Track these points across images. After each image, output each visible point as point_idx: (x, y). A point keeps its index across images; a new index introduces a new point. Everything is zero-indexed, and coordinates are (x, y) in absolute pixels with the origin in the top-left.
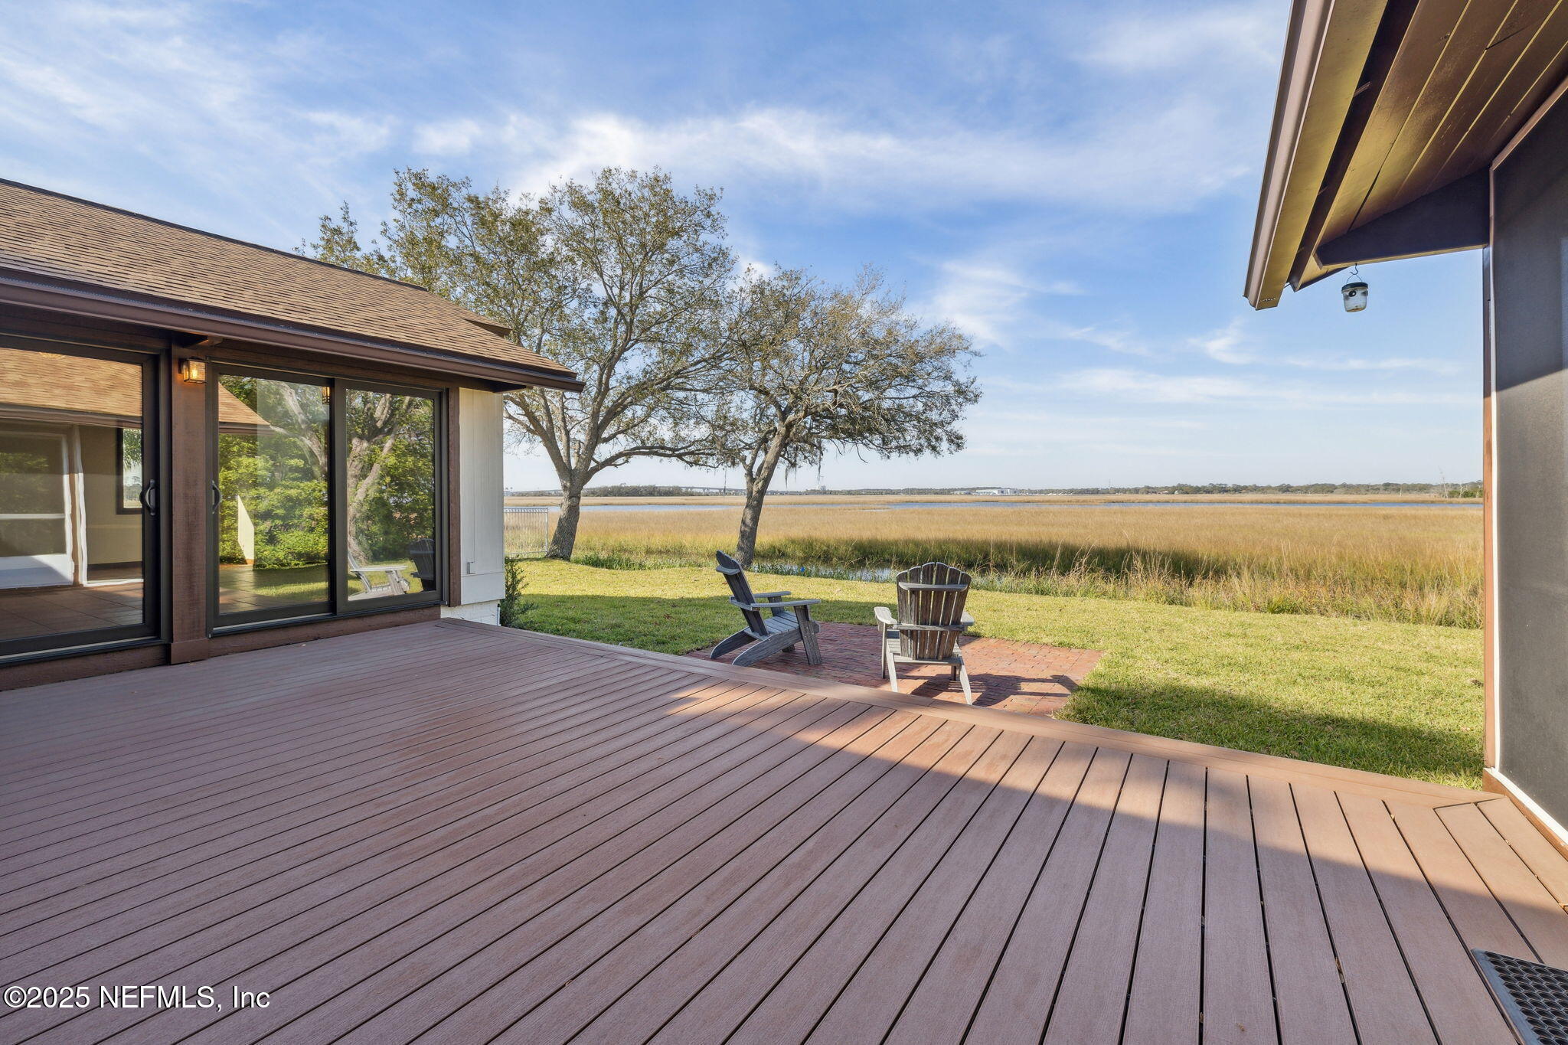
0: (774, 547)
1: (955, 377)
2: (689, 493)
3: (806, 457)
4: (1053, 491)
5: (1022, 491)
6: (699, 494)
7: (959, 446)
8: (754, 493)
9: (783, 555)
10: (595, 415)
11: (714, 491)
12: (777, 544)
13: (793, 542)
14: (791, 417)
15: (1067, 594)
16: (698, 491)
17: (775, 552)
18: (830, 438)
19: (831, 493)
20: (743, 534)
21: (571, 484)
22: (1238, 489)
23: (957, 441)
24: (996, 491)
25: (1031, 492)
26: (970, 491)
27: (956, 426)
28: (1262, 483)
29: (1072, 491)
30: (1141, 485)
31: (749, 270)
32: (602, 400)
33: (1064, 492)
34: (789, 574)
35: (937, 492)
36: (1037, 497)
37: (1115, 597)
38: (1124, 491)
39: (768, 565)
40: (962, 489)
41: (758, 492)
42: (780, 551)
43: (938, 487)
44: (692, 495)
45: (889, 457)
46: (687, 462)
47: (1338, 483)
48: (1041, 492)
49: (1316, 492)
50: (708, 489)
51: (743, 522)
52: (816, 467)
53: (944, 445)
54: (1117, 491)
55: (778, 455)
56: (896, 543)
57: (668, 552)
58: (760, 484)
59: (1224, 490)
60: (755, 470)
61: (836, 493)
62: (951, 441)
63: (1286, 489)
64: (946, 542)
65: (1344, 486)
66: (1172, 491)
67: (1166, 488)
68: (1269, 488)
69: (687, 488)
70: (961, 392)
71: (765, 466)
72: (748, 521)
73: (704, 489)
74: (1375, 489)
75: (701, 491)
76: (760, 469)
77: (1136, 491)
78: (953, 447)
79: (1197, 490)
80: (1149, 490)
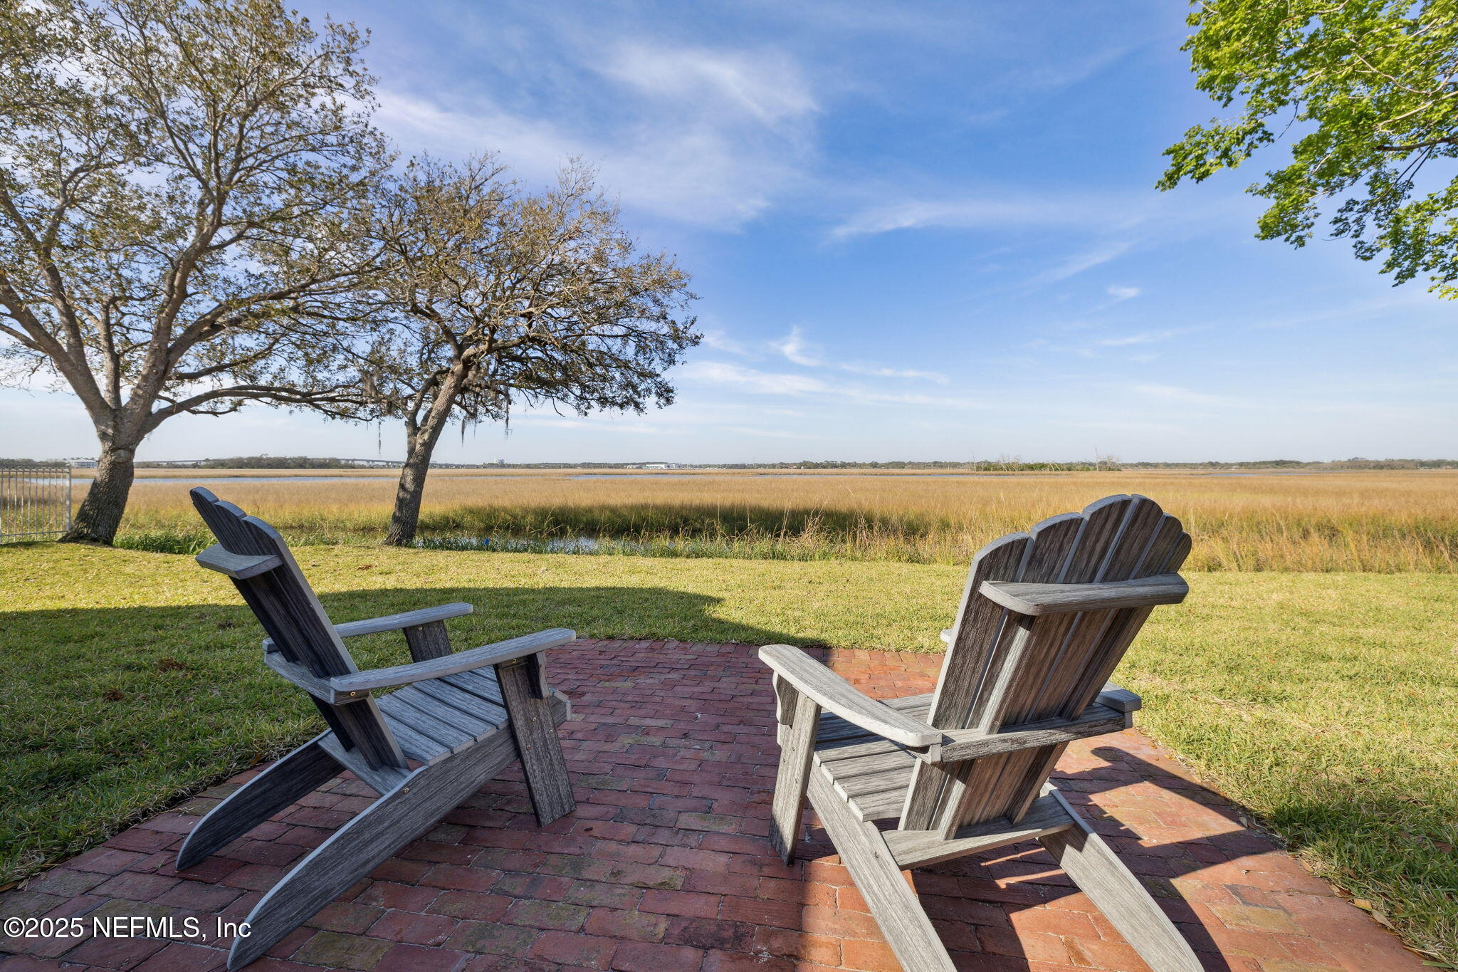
0: (447, 518)
1: (670, 318)
2: (350, 465)
3: (488, 411)
4: (710, 466)
5: (685, 466)
6: (363, 467)
7: (669, 401)
8: (418, 447)
9: (458, 526)
10: (162, 331)
11: (381, 464)
12: (451, 514)
13: (471, 512)
14: (470, 351)
15: (803, 558)
16: (361, 463)
17: (448, 522)
18: (519, 387)
19: (509, 466)
20: (401, 502)
21: (115, 428)
22: (844, 465)
23: (666, 394)
24: (663, 466)
25: (692, 466)
26: (641, 466)
27: (669, 376)
28: (859, 461)
29: (724, 466)
30: (777, 462)
31: (412, 164)
32: (176, 310)
33: (719, 466)
34: (467, 549)
35: (611, 466)
36: (697, 470)
37: (853, 559)
38: (765, 466)
39: (438, 539)
40: (634, 464)
41: (424, 444)
42: (454, 522)
43: (612, 461)
44: (353, 467)
45: (586, 414)
46: (326, 412)
47: (906, 461)
48: (700, 466)
49: (893, 467)
50: (373, 461)
51: (402, 486)
52: (501, 423)
53: (650, 401)
54: (759, 466)
55: (451, 400)
56: (590, 510)
57: (301, 527)
58: (426, 436)
59: (834, 466)
60: (419, 419)
61: (514, 466)
62: (660, 395)
63: (875, 465)
64: (645, 507)
65: (910, 463)
66: (799, 466)
67: (795, 464)
68: (864, 464)
69: (348, 460)
70: (677, 337)
71: (433, 414)
72: (410, 486)
73: (368, 461)
74: (926, 465)
75: (365, 463)
76: (426, 419)
77: (774, 466)
78: (662, 401)
79: (817, 466)
80: (782, 466)
